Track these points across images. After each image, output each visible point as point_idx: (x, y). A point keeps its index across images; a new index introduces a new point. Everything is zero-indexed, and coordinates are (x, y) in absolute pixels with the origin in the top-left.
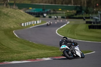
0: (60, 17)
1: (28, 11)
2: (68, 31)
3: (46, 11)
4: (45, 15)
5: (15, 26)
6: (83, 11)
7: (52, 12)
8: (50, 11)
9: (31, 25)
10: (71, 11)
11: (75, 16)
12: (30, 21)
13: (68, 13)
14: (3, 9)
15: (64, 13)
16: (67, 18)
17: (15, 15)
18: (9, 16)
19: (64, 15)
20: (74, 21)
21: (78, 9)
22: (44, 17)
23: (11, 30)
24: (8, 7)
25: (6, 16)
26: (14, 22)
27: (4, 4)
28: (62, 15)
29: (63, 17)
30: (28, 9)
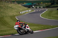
0: (42, 7)
1: (23, 5)
2: (47, 15)
3: (34, 4)
4: (33, 6)
5: (17, 14)
6: (55, 3)
7: (37, 4)
8: (36, 4)
9: (26, 13)
10: (48, 4)
11: (50, 6)
12: (25, 10)
13: (46, 4)
14: (9, 4)
15: (44, 5)
16: (46, 7)
17: (16, 7)
18: (13, 8)
19: (44, 6)
20: (50, 9)
21: (52, 2)
22: (33, 8)
23: (14, 16)
24: (12, 4)
25: (11, 9)
26: (15, 11)
27: (9, 2)
28: (43, 6)
29: (44, 7)
30: (23, 4)
